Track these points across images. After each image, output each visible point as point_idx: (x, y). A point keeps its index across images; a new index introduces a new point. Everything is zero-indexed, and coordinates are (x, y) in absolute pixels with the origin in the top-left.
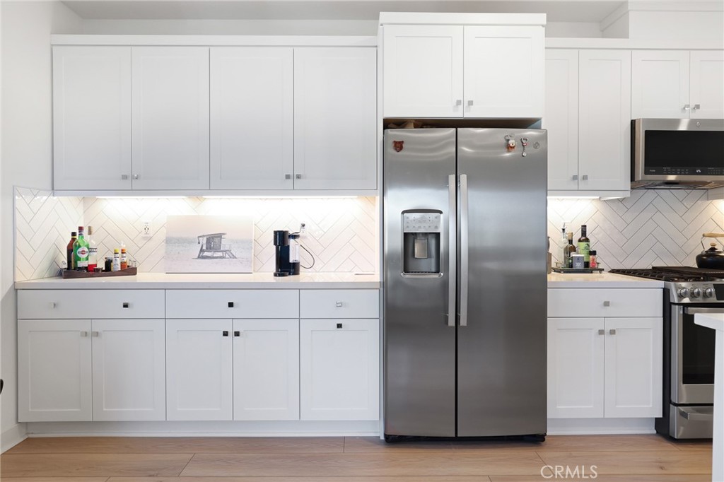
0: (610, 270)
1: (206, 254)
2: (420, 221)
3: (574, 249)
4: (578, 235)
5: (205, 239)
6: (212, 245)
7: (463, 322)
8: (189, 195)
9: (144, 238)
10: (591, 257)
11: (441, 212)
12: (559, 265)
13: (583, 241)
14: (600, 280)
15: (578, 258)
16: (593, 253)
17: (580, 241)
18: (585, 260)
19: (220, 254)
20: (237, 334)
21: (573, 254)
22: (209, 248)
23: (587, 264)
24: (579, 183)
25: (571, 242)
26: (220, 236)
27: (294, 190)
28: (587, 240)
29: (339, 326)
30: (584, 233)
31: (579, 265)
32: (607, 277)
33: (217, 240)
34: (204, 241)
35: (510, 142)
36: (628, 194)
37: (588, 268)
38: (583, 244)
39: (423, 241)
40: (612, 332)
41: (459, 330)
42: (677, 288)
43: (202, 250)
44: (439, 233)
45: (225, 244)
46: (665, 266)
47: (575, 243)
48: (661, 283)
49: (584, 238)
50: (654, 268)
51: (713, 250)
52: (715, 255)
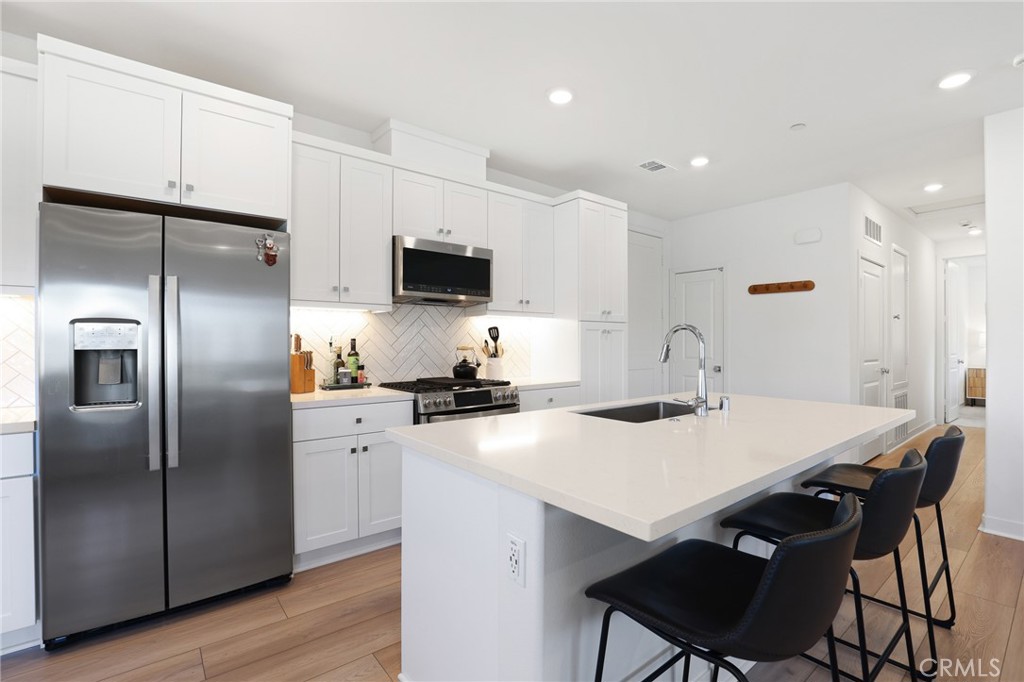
0: (380, 383)
2: (102, 334)
3: (342, 364)
4: (348, 349)
7: (173, 461)
10: (359, 372)
11: (138, 323)
12: (324, 381)
13: (353, 355)
14: (369, 395)
15: (345, 373)
16: (361, 368)
17: (349, 355)
18: (354, 375)
21: (341, 370)
23: (354, 380)
24: (339, 295)
25: (339, 356)
28: (357, 354)
30: (353, 347)
31: (346, 381)
32: (375, 391)
35: (268, 242)
36: (390, 309)
37: (356, 383)
38: (352, 359)
39: (115, 361)
40: (365, 449)
41: (167, 471)
42: (424, 399)
44: (136, 351)
46: (430, 376)
47: (344, 357)
48: (411, 395)
49: (354, 353)
50: (418, 380)
51: (465, 361)
52: (466, 366)
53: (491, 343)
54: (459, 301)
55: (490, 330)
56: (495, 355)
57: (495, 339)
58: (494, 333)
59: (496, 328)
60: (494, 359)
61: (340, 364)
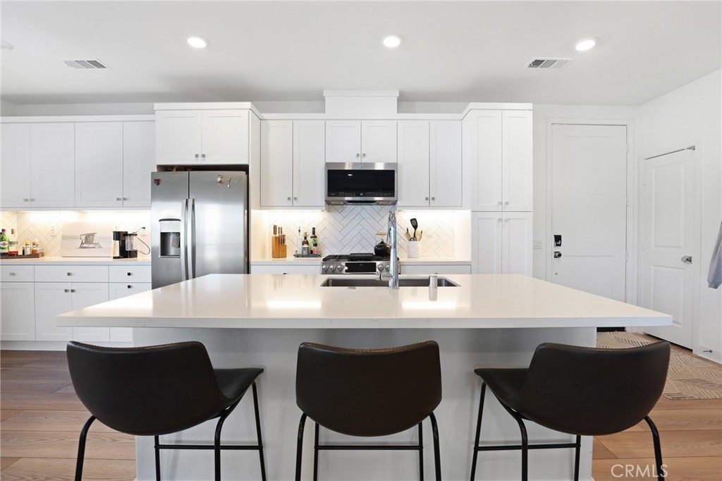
1: (84, 245)
3: (307, 243)
4: (311, 235)
5: (84, 236)
6: (88, 239)
8: (77, 211)
9: (52, 236)
10: (315, 247)
11: (179, 220)
12: (298, 253)
13: (313, 237)
15: (307, 248)
16: (317, 245)
17: (311, 237)
18: (312, 249)
19: (92, 246)
20: (72, 291)
22: (86, 242)
23: (311, 252)
24: (293, 202)
25: (305, 238)
26: (93, 235)
27: (123, 207)
28: (315, 237)
29: (129, 287)
30: (314, 233)
31: (305, 252)
33: (91, 237)
34: (84, 237)
36: (323, 209)
37: (311, 254)
38: (313, 240)
42: (323, 265)
43: (82, 243)
44: (180, 233)
45: (96, 239)
47: (309, 239)
51: (382, 242)
52: (385, 246)
53: (412, 230)
54: (374, 202)
55: (411, 220)
56: (414, 238)
57: (415, 227)
58: (414, 223)
59: (415, 219)
60: (412, 242)
61: (306, 242)
